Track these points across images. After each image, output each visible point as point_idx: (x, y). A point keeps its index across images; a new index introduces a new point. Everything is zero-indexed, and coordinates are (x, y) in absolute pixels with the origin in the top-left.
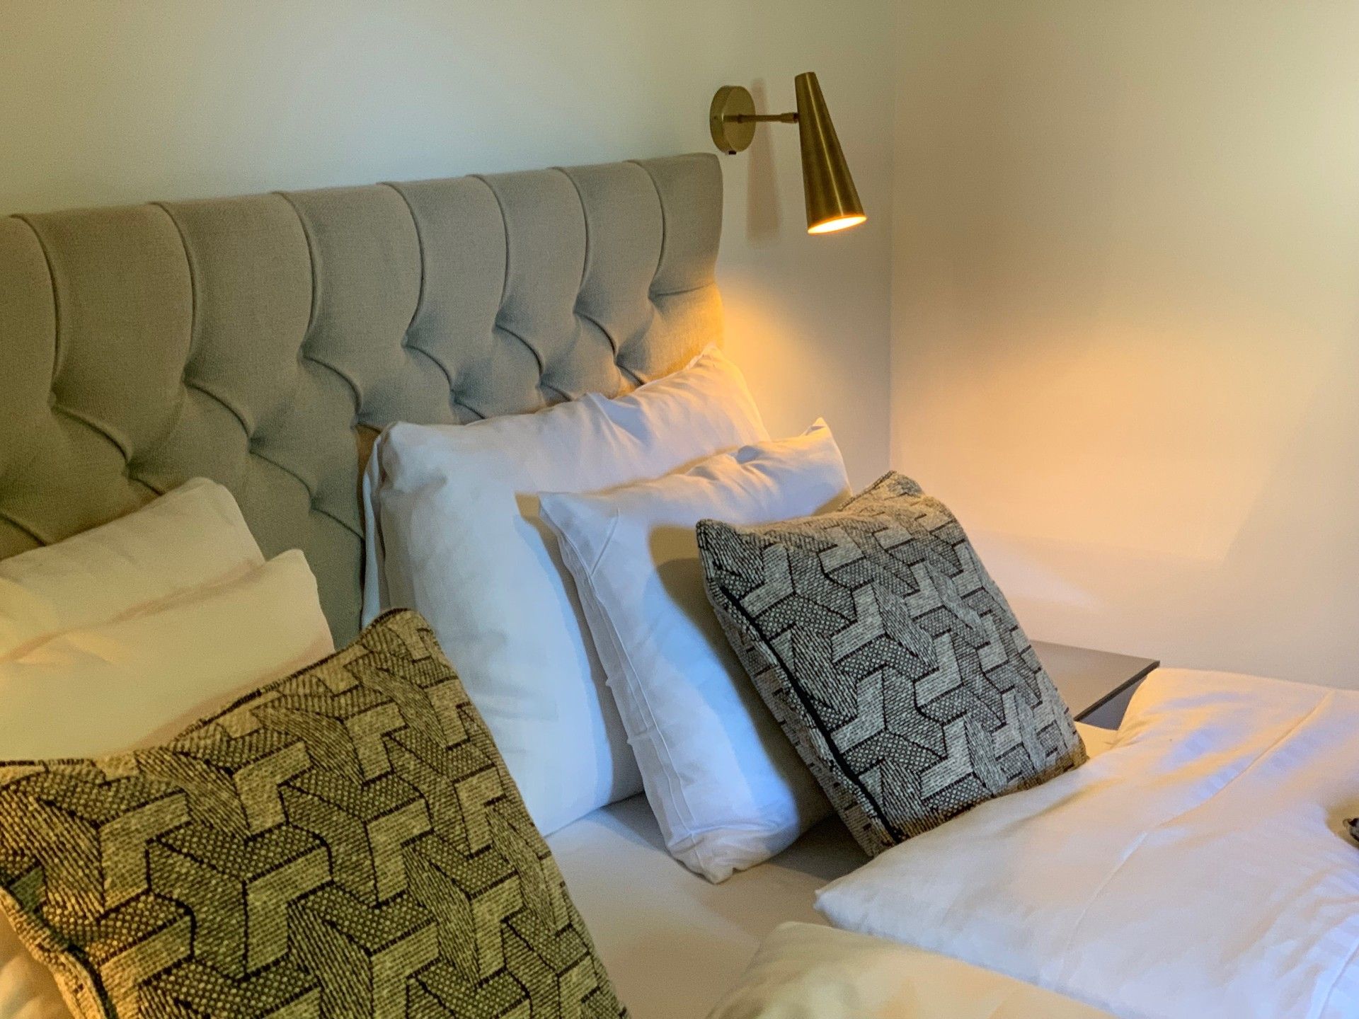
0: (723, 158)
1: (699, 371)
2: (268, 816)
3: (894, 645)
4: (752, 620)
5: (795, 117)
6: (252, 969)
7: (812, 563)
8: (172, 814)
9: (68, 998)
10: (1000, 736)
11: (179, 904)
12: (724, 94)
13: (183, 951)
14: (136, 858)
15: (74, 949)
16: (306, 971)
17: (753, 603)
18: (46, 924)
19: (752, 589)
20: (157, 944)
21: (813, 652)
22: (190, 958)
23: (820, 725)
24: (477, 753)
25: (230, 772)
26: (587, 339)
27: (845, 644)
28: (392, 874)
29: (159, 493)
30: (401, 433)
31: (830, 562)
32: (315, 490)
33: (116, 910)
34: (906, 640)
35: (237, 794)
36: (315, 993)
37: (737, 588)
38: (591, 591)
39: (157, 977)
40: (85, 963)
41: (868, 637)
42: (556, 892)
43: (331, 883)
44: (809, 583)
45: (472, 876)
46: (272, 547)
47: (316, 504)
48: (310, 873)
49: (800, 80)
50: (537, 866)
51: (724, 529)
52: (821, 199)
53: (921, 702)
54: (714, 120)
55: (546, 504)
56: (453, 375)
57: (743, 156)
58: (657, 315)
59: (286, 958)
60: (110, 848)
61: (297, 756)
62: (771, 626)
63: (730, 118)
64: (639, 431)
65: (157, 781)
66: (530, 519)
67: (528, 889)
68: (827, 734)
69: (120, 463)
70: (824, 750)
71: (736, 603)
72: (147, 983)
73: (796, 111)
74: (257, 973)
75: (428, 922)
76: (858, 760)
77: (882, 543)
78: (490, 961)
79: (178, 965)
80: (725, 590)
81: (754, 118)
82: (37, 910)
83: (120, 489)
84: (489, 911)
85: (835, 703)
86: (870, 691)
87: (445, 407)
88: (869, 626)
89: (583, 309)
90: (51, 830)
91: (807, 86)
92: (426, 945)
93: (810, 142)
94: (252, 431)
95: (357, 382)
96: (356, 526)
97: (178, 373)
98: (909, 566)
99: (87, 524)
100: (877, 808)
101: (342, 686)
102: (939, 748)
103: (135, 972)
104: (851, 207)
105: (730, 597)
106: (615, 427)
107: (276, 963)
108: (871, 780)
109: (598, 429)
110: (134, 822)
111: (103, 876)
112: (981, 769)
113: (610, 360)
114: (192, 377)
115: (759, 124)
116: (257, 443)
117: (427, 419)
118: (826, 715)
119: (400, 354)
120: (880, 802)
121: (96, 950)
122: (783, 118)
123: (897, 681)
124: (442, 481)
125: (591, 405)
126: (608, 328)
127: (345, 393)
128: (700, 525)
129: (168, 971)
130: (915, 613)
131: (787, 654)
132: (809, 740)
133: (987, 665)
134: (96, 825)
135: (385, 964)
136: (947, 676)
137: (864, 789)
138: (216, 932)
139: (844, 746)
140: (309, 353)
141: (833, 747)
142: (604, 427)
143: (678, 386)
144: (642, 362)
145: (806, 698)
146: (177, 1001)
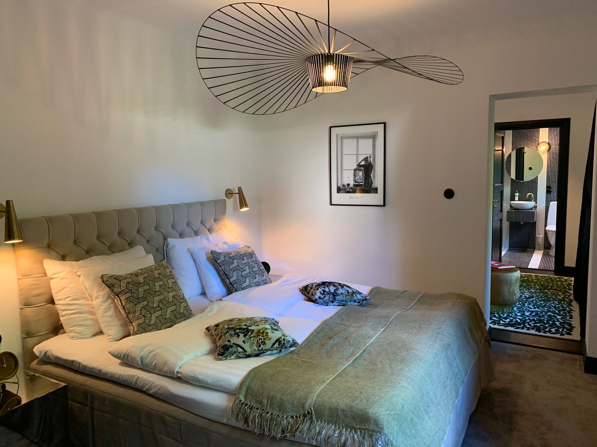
0: (227, 199)
1: (221, 232)
2: (142, 281)
3: (239, 267)
4: (218, 264)
5: (238, 193)
6: (139, 297)
7: (227, 256)
8: (130, 280)
9: (116, 302)
10: (254, 280)
11: (130, 290)
12: (227, 190)
13: (130, 295)
14: (125, 285)
15: (117, 296)
16: (146, 298)
17: (218, 262)
18: (114, 292)
19: (218, 260)
20: (127, 294)
21: (227, 268)
22: (131, 296)
23: (228, 278)
24: (172, 277)
25: (137, 276)
26: (202, 227)
27: (232, 267)
28: (158, 288)
29: (132, 247)
30: (169, 240)
31: (230, 256)
32: (156, 247)
33: (122, 290)
34: (241, 266)
35: (138, 278)
36: (147, 301)
37: (216, 259)
38: (197, 261)
39: (127, 298)
40: (119, 297)
41: (235, 266)
42: (182, 294)
43: (149, 289)
44: (227, 259)
45: (169, 290)
46: (147, 254)
47: (157, 250)
48: (147, 287)
49: (239, 188)
50: (179, 291)
51: (215, 251)
52: (242, 205)
53: (242, 275)
54: (226, 194)
55: (190, 249)
56: (179, 232)
57: (231, 199)
58: (215, 223)
59: (143, 296)
60: (122, 283)
61: (146, 275)
62: (221, 265)
63: (228, 194)
64: (208, 240)
65: (128, 277)
66: (189, 252)
67: (177, 293)
68: (229, 280)
69: (128, 243)
70: (228, 282)
71: (216, 261)
72: (126, 299)
73: (238, 192)
74: (139, 298)
75: (162, 294)
76: (233, 283)
77: (240, 254)
78: (171, 300)
79: (130, 297)
80: (214, 260)
81: (233, 193)
82: (113, 291)
83: (127, 246)
84: (171, 295)
85: (230, 275)
86: (235, 273)
87: (178, 236)
88: (235, 264)
89: (202, 222)
90: (115, 281)
91: (240, 189)
92: (162, 297)
93: (240, 197)
94: (147, 239)
95: (164, 233)
96: (163, 254)
97: (136, 231)
98: (243, 257)
99: (123, 250)
100: (236, 290)
101: (154, 268)
102: (245, 281)
103: (125, 298)
104: (246, 206)
105: (215, 261)
106: (204, 239)
107: (142, 297)
108: (235, 286)
109: (201, 239)
110: (125, 281)
111: (121, 287)
112: (251, 284)
113: (207, 230)
114: (138, 232)
115: (234, 194)
116: (148, 241)
117: (174, 237)
118: (229, 277)
119: (170, 229)
120: (236, 289)
121: (120, 295)
122: (236, 193)
123: (239, 272)
124: (175, 246)
125: (201, 237)
126: (206, 225)
127: (161, 234)
128: (212, 251)
129: (128, 297)
130: (243, 263)
131: (223, 268)
132: (226, 280)
133: (254, 270)
134: (120, 281)
135: (156, 298)
136: (247, 271)
137: (234, 287)
138: (135, 293)
139: (231, 281)
140: (156, 228)
141: (230, 282)
142: (202, 239)
143: (216, 234)
144: (212, 230)
145: (226, 275)
146: (129, 301)
